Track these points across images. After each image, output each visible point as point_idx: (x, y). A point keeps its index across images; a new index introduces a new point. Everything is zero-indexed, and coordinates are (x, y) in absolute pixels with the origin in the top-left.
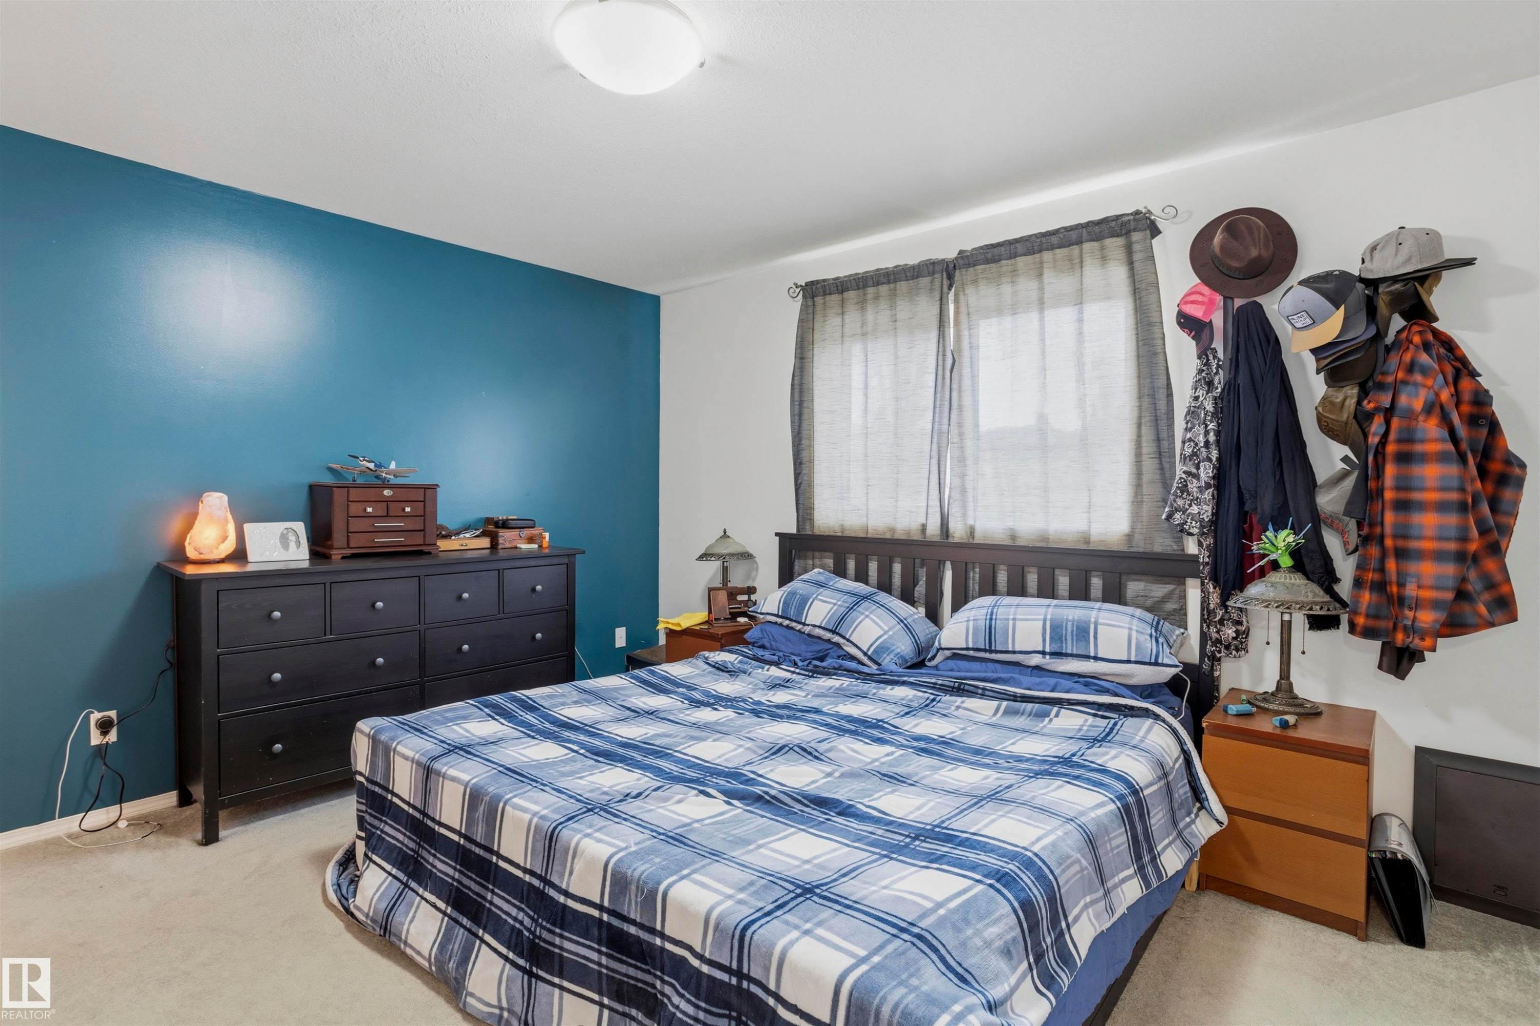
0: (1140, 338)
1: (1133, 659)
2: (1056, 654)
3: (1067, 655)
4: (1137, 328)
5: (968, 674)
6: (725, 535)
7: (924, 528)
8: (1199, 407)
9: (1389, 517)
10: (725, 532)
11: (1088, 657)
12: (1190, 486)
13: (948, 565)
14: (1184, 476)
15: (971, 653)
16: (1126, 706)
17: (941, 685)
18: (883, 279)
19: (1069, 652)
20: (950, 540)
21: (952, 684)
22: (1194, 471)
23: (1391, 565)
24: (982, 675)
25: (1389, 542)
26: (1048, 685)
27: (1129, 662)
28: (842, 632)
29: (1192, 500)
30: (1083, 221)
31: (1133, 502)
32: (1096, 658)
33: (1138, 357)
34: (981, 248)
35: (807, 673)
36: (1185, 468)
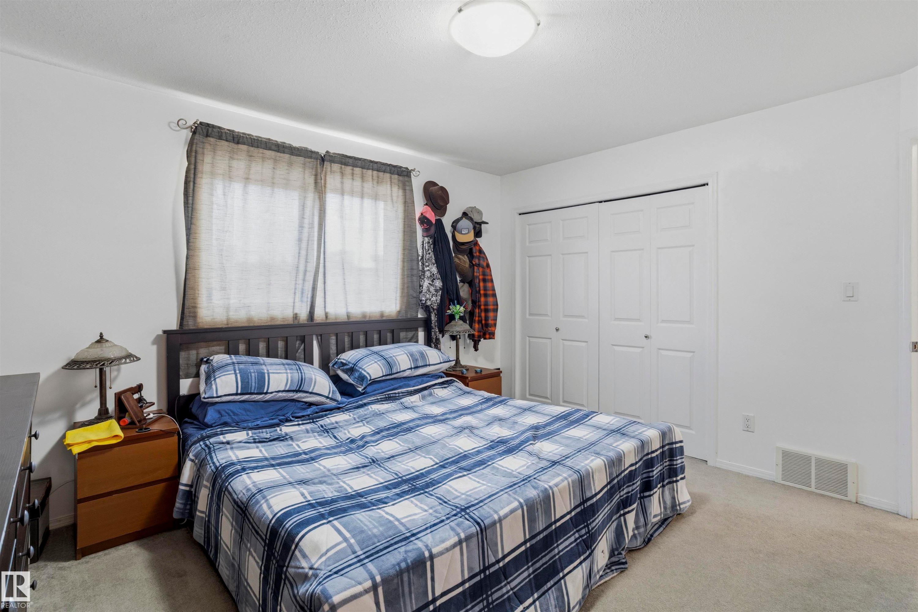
0: (406, 224)
1: (442, 361)
2: (416, 367)
3: (420, 367)
4: (405, 219)
5: (386, 389)
6: (101, 340)
7: (296, 316)
8: (430, 257)
9: (483, 299)
10: (101, 336)
11: (426, 366)
12: (430, 289)
13: (314, 337)
14: (429, 285)
15: (384, 378)
16: (445, 381)
17: (380, 399)
18: (273, 147)
19: (421, 365)
20: (315, 322)
21: (384, 396)
22: (431, 283)
23: (483, 314)
24: (392, 387)
25: (482, 307)
26: (419, 382)
27: (441, 363)
28: (305, 388)
29: (433, 295)
30: (389, 163)
31: (401, 296)
32: (429, 365)
33: (404, 232)
34: (339, 154)
35: (309, 421)
36: (429, 282)
